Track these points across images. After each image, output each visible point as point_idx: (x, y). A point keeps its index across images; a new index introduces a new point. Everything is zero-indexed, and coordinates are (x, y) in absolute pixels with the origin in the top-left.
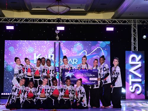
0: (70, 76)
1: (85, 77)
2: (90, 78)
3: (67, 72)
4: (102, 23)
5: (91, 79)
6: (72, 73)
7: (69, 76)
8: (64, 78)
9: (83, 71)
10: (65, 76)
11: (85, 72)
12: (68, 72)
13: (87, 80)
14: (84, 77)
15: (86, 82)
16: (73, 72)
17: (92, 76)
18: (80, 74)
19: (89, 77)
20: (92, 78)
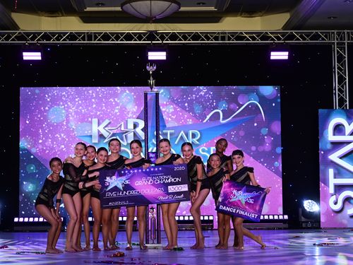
0: (120, 187)
1: (158, 186)
2: (169, 187)
3: (111, 176)
4: (260, 42)
5: (171, 189)
6: (124, 178)
7: (116, 187)
8: (106, 192)
9: (150, 169)
10: (108, 186)
11: (154, 172)
12: (114, 177)
13: (162, 192)
14: (154, 185)
15: (161, 198)
16: (125, 174)
17: (173, 180)
18: (144, 179)
19: (166, 185)
20: (174, 186)
